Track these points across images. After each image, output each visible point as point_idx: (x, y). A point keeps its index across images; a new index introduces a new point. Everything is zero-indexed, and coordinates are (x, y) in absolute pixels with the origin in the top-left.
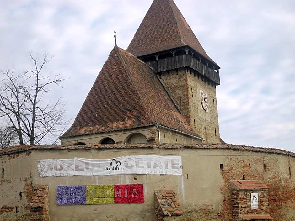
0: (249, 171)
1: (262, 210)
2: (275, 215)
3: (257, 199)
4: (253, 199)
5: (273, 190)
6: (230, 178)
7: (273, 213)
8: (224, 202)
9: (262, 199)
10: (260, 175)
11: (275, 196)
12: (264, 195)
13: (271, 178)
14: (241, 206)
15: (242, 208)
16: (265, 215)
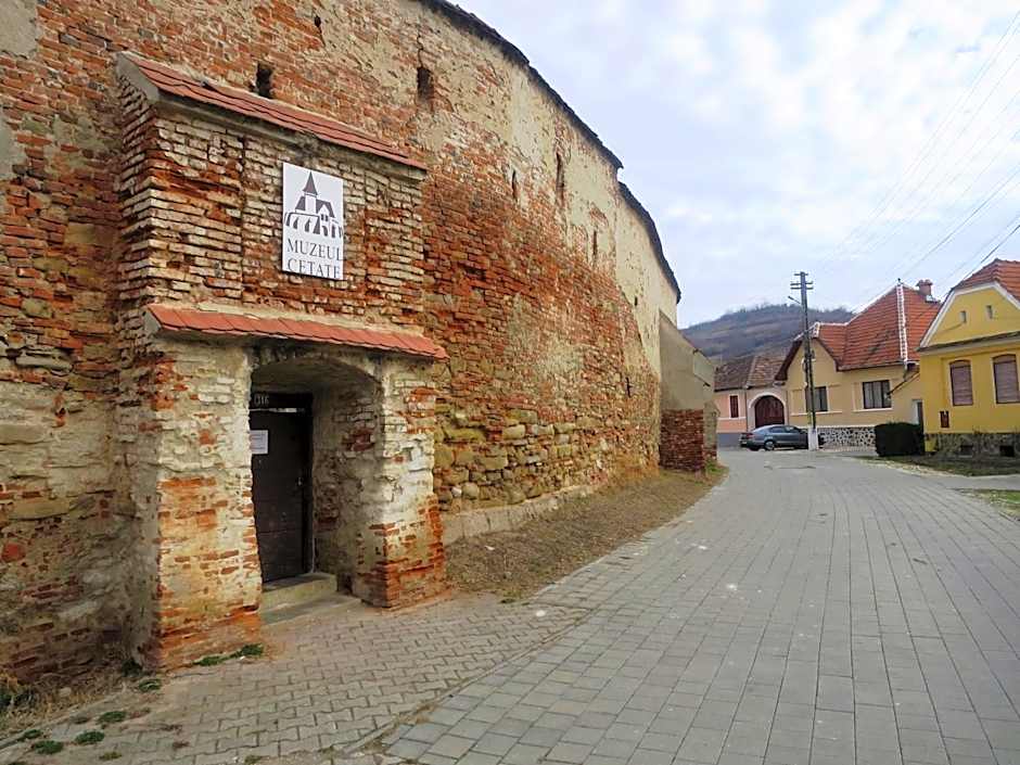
0: (312, 58)
1: (376, 293)
2: (475, 349)
3: (339, 211)
4: (301, 205)
5: (472, 220)
6: (124, 35)
7: (462, 338)
8: (18, 182)
9: (377, 223)
10: (388, 110)
11: (478, 252)
12: (397, 204)
13: (458, 151)
14: (184, 235)
15: (191, 250)
16: (399, 329)
